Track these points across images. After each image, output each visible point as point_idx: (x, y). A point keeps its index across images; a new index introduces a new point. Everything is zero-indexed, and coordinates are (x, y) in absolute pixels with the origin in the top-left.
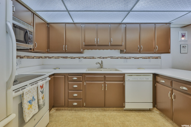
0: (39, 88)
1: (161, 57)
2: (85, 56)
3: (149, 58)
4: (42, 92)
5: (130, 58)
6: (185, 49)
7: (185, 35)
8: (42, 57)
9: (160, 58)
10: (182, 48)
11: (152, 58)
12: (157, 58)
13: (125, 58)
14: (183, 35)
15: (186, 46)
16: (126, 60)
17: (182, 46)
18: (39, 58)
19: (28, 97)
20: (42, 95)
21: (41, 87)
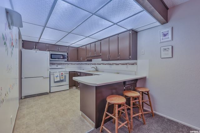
0: (61, 74)
1: (138, 64)
2: (92, 63)
3: (126, 64)
4: (62, 76)
5: (113, 64)
6: (167, 52)
7: (167, 34)
8: (80, 64)
9: (136, 64)
10: (163, 51)
11: (129, 64)
12: (133, 64)
13: (110, 64)
14: (165, 33)
15: (169, 49)
16: (110, 65)
17: (162, 48)
18: (78, 64)
19: (56, 75)
20: (62, 77)
21: (62, 74)
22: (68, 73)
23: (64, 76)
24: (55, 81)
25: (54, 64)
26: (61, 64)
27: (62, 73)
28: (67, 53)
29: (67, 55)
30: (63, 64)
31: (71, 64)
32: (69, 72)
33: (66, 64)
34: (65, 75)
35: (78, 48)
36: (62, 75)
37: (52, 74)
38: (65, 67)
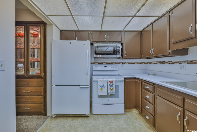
4: (111, 86)
18: (141, 63)
19: (100, 84)
20: (111, 88)
21: (111, 82)
22: (122, 81)
23: (114, 86)
24: (99, 95)
25: (102, 63)
26: (112, 63)
27: (111, 80)
28: (122, 44)
29: (121, 47)
30: (115, 63)
31: (129, 63)
32: (125, 78)
33: (120, 63)
34: (117, 84)
35: (141, 31)
36: (111, 84)
37: (95, 81)
38: (117, 69)
